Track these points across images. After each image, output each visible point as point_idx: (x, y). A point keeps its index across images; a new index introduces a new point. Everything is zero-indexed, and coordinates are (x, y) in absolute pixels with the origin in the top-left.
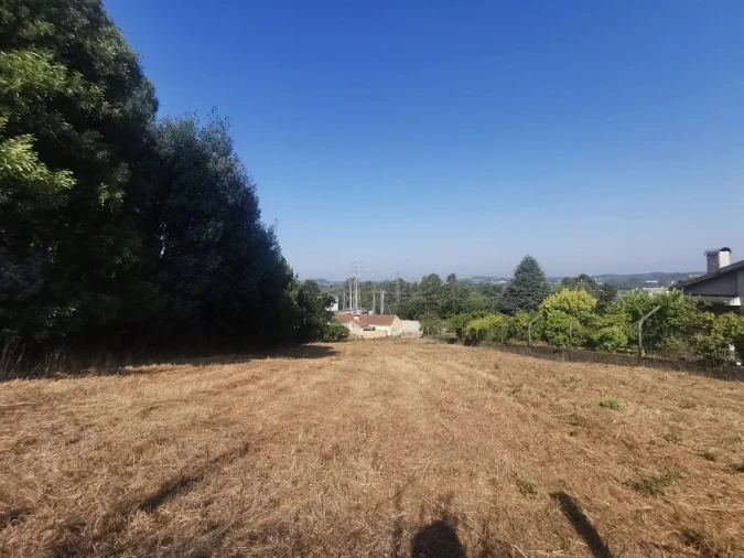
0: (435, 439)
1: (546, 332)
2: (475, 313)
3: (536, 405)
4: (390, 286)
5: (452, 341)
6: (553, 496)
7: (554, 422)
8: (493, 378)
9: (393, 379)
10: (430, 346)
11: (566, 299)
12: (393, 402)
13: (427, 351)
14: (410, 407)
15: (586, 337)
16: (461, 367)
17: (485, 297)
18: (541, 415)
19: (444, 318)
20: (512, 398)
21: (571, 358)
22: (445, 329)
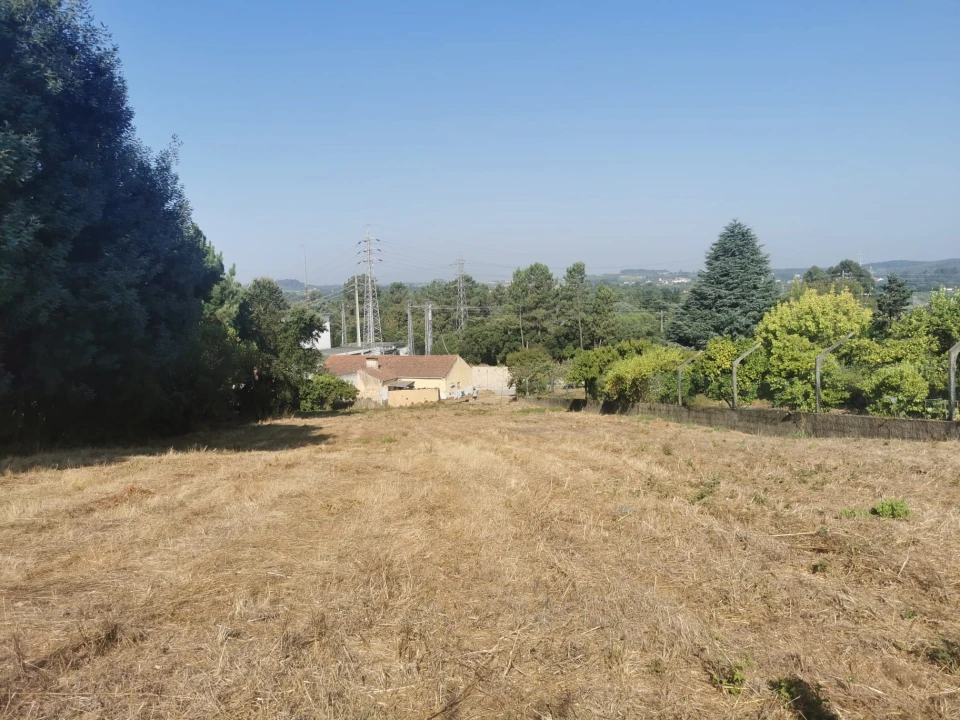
0: (535, 593)
1: (769, 379)
2: (625, 345)
3: (745, 519)
4: (443, 294)
5: (577, 405)
6: (775, 685)
7: (781, 547)
8: (660, 472)
9: (449, 480)
10: (532, 416)
11: (811, 312)
12: (448, 526)
13: (526, 426)
14: (484, 533)
15: (849, 388)
16: (593, 454)
17: (645, 313)
18: (754, 536)
19: (561, 359)
20: (697, 508)
21: (819, 430)
22: (561, 382)
